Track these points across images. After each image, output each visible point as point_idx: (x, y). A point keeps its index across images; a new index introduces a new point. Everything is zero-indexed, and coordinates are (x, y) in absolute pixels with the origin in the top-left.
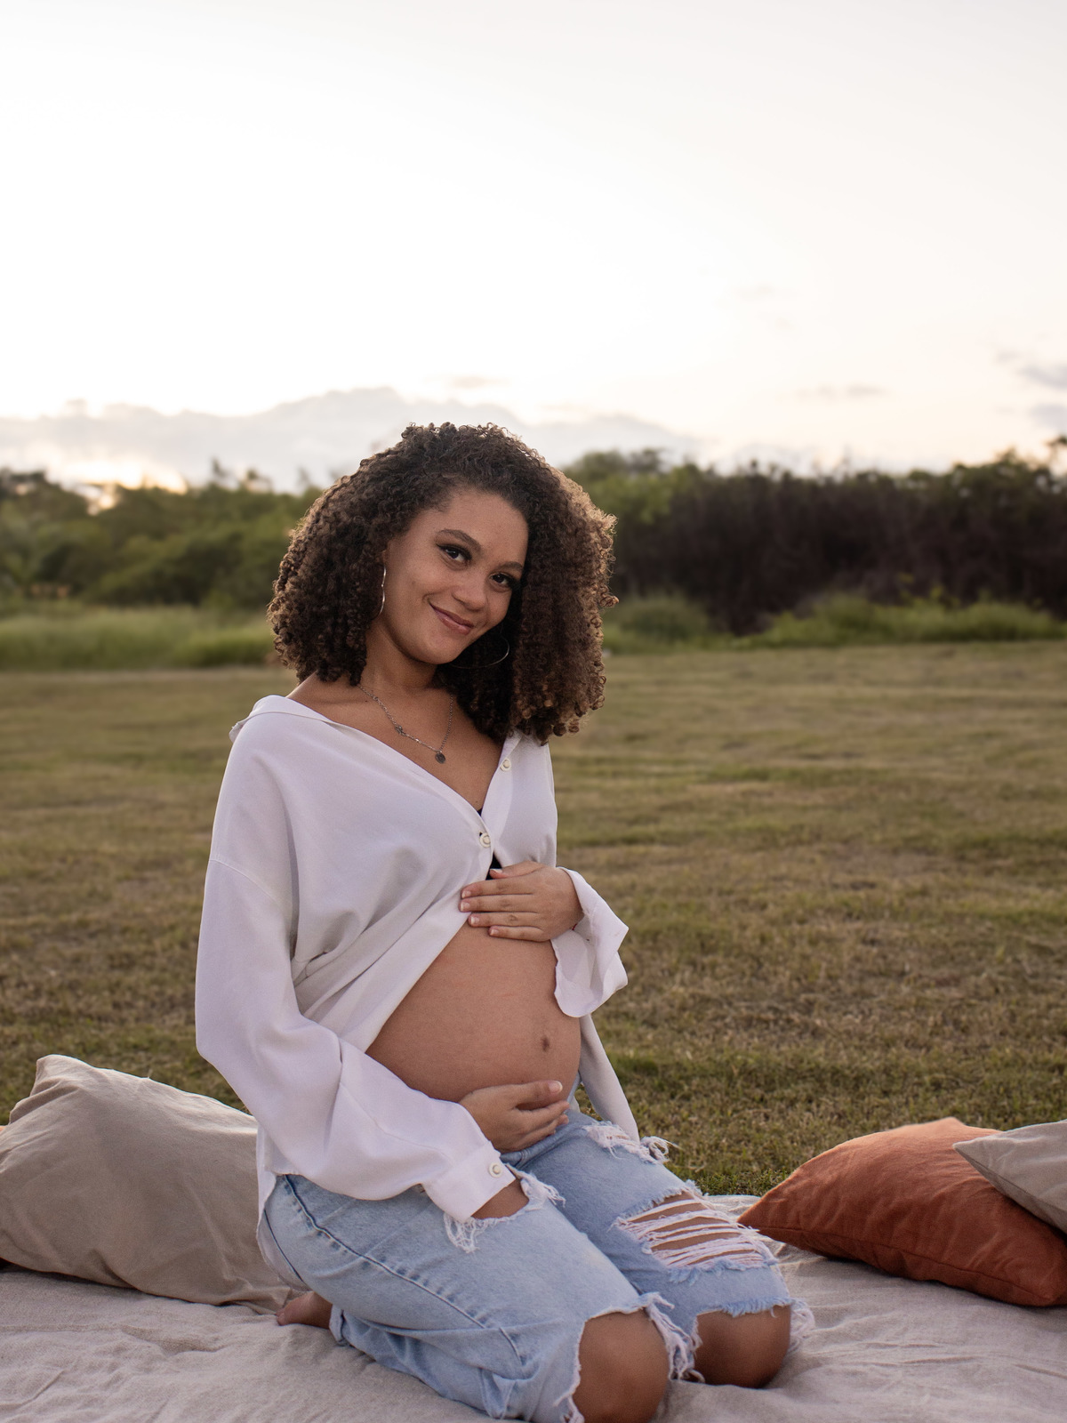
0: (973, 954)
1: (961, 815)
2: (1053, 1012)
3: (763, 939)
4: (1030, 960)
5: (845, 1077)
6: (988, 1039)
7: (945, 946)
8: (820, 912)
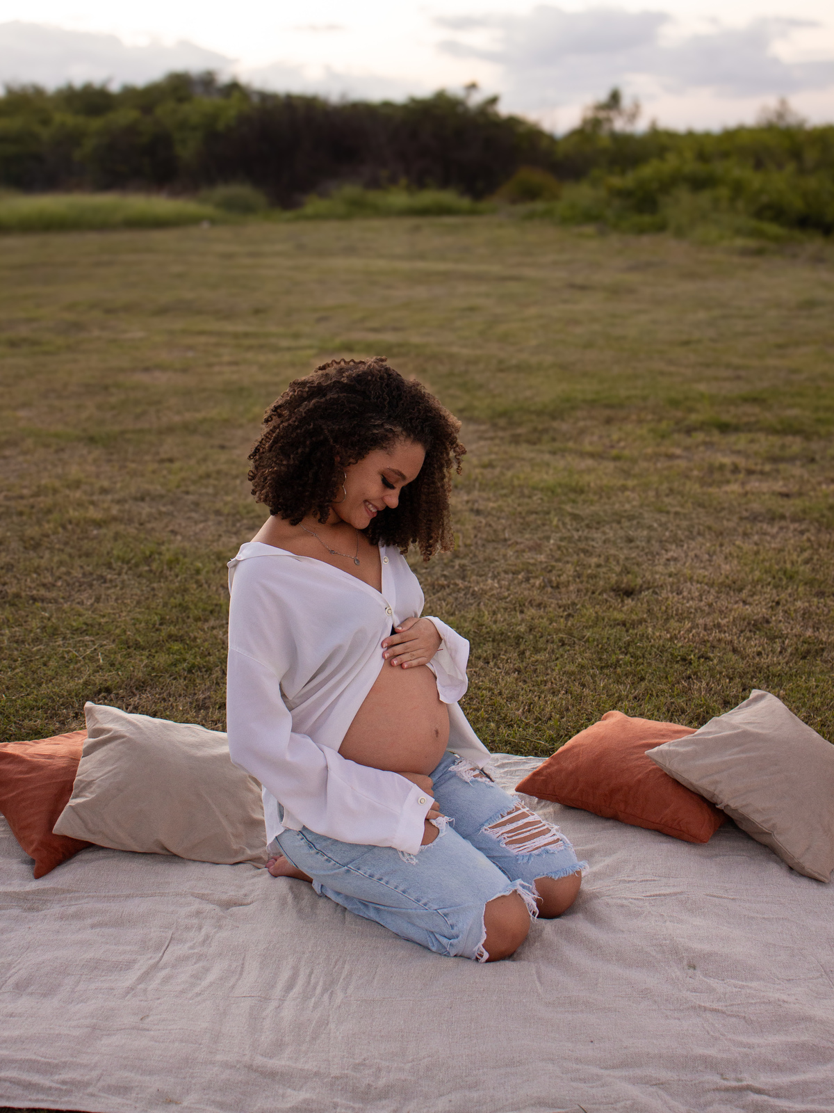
0: (539, 522)
4: (572, 526)
7: (521, 515)
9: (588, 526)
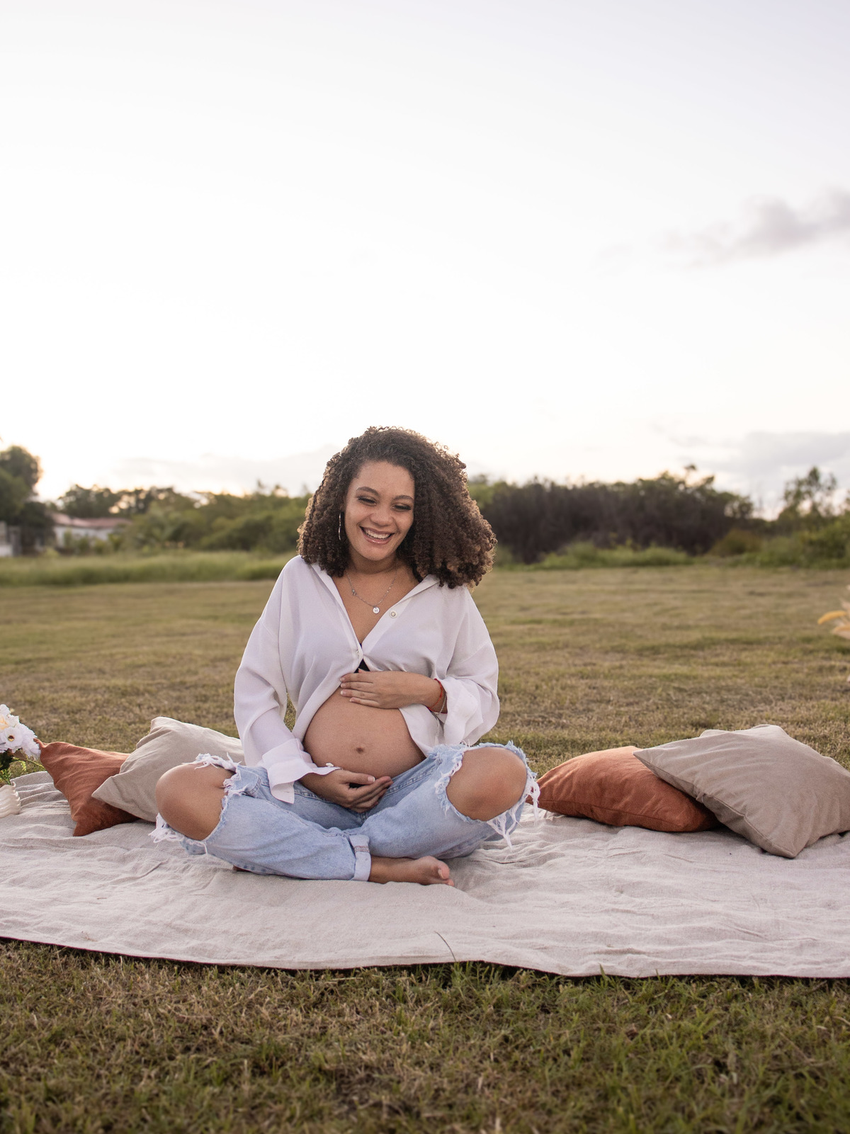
1: (640, 637)
2: (686, 716)
3: (537, 687)
5: (578, 744)
6: (652, 728)
7: (631, 689)
8: (567, 676)
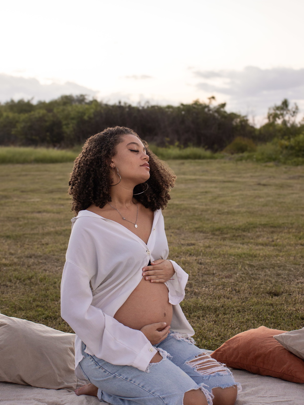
0: (232, 267)
2: (262, 286)
4: (249, 269)
5: (211, 309)
6: (247, 295)
8: (182, 253)
9: (257, 269)
